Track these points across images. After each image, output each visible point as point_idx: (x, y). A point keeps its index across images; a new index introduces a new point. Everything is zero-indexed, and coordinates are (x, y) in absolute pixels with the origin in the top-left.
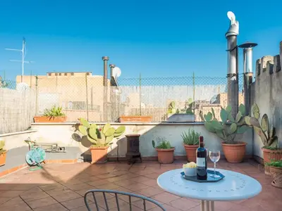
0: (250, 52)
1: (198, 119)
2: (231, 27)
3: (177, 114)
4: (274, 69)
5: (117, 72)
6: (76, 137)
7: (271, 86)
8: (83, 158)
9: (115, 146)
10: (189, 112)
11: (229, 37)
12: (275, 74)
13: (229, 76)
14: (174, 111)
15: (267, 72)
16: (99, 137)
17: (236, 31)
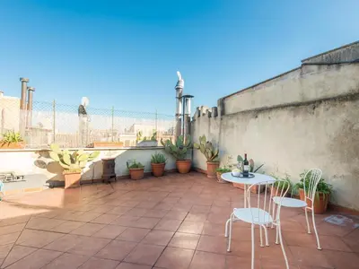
0: (190, 100)
1: (159, 144)
2: (179, 82)
3: (145, 141)
4: (212, 115)
5: (85, 101)
6: (40, 164)
7: (210, 125)
8: (48, 184)
9: (87, 169)
10: (154, 139)
11: (178, 89)
12: (212, 118)
13: (177, 115)
14: (142, 138)
15: (207, 116)
16: (73, 162)
17: (182, 85)
